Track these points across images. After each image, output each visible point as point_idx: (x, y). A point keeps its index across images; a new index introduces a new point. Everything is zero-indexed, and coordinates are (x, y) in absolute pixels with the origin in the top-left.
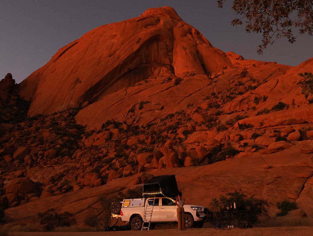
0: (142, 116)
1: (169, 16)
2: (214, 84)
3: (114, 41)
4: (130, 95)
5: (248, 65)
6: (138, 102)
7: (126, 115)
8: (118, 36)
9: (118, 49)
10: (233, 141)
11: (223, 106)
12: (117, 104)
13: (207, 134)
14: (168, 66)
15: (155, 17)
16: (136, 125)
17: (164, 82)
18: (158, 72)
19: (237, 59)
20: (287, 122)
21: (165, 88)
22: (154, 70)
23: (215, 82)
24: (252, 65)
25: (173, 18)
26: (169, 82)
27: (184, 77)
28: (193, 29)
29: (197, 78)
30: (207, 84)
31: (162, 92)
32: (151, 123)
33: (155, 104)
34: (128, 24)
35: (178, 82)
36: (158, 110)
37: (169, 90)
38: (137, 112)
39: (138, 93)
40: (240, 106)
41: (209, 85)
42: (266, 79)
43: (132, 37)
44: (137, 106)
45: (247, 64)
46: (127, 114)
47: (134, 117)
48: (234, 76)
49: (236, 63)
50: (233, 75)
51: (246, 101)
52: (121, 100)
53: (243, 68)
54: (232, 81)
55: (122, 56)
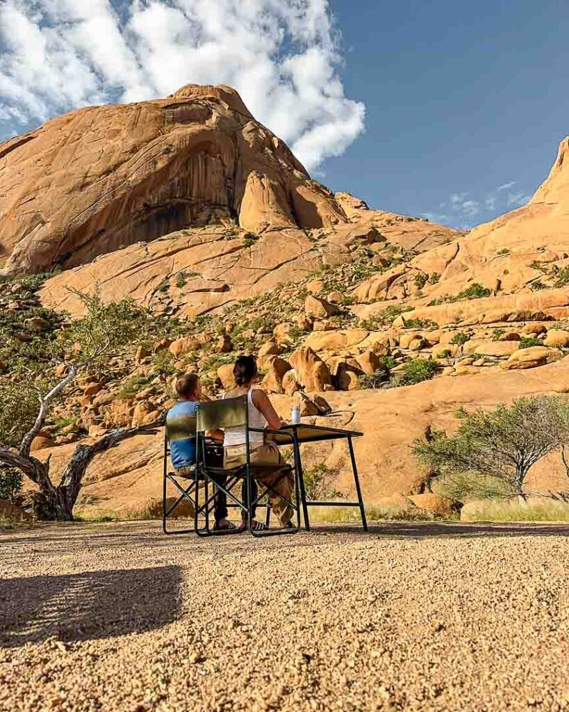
0: (184, 300)
1: (228, 107)
2: (320, 250)
3: (117, 143)
4: (154, 258)
5: (377, 221)
6: (174, 272)
7: (149, 296)
8: (124, 134)
9: (125, 161)
10: (407, 348)
11: (353, 289)
12: (128, 273)
13: (345, 335)
14: (226, 208)
15: (200, 104)
16: (172, 317)
17: (222, 238)
18: (206, 218)
19: (356, 207)
20: (515, 316)
21: (228, 248)
22: (197, 213)
23: (323, 246)
24: (385, 220)
25: (237, 111)
26: (233, 238)
27: (262, 232)
28: (274, 138)
29: (287, 235)
30: (309, 249)
31: (222, 257)
32: (205, 315)
33: (209, 280)
34: (144, 111)
35: (251, 238)
36: (217, 290)
37: (236, 253)
38: (173, 291)
39: (170, 254)
40: (387, 290)
41: (312, 250)
42: (414, 248)
43: (155, 138)
44: (173, 282)
45: (376, 219)
46: (153, 294)
47: (167, 301)
48: (357, 238)
49: (353, 215)
50: (353, 236)
51: (399, 281)
52: (137, 266)
53: (370, 225)
54: (354, 246)
55: (134, 177)
